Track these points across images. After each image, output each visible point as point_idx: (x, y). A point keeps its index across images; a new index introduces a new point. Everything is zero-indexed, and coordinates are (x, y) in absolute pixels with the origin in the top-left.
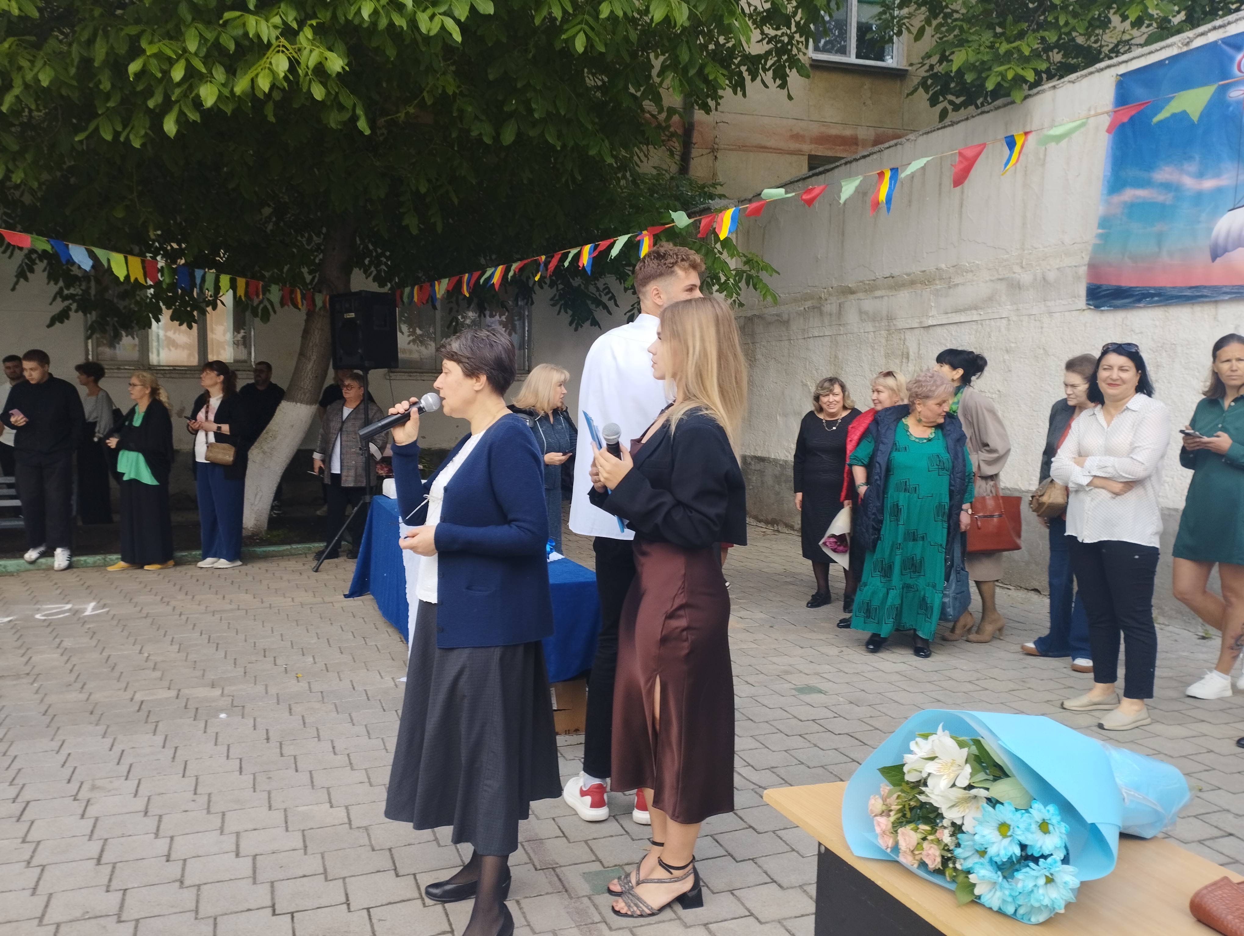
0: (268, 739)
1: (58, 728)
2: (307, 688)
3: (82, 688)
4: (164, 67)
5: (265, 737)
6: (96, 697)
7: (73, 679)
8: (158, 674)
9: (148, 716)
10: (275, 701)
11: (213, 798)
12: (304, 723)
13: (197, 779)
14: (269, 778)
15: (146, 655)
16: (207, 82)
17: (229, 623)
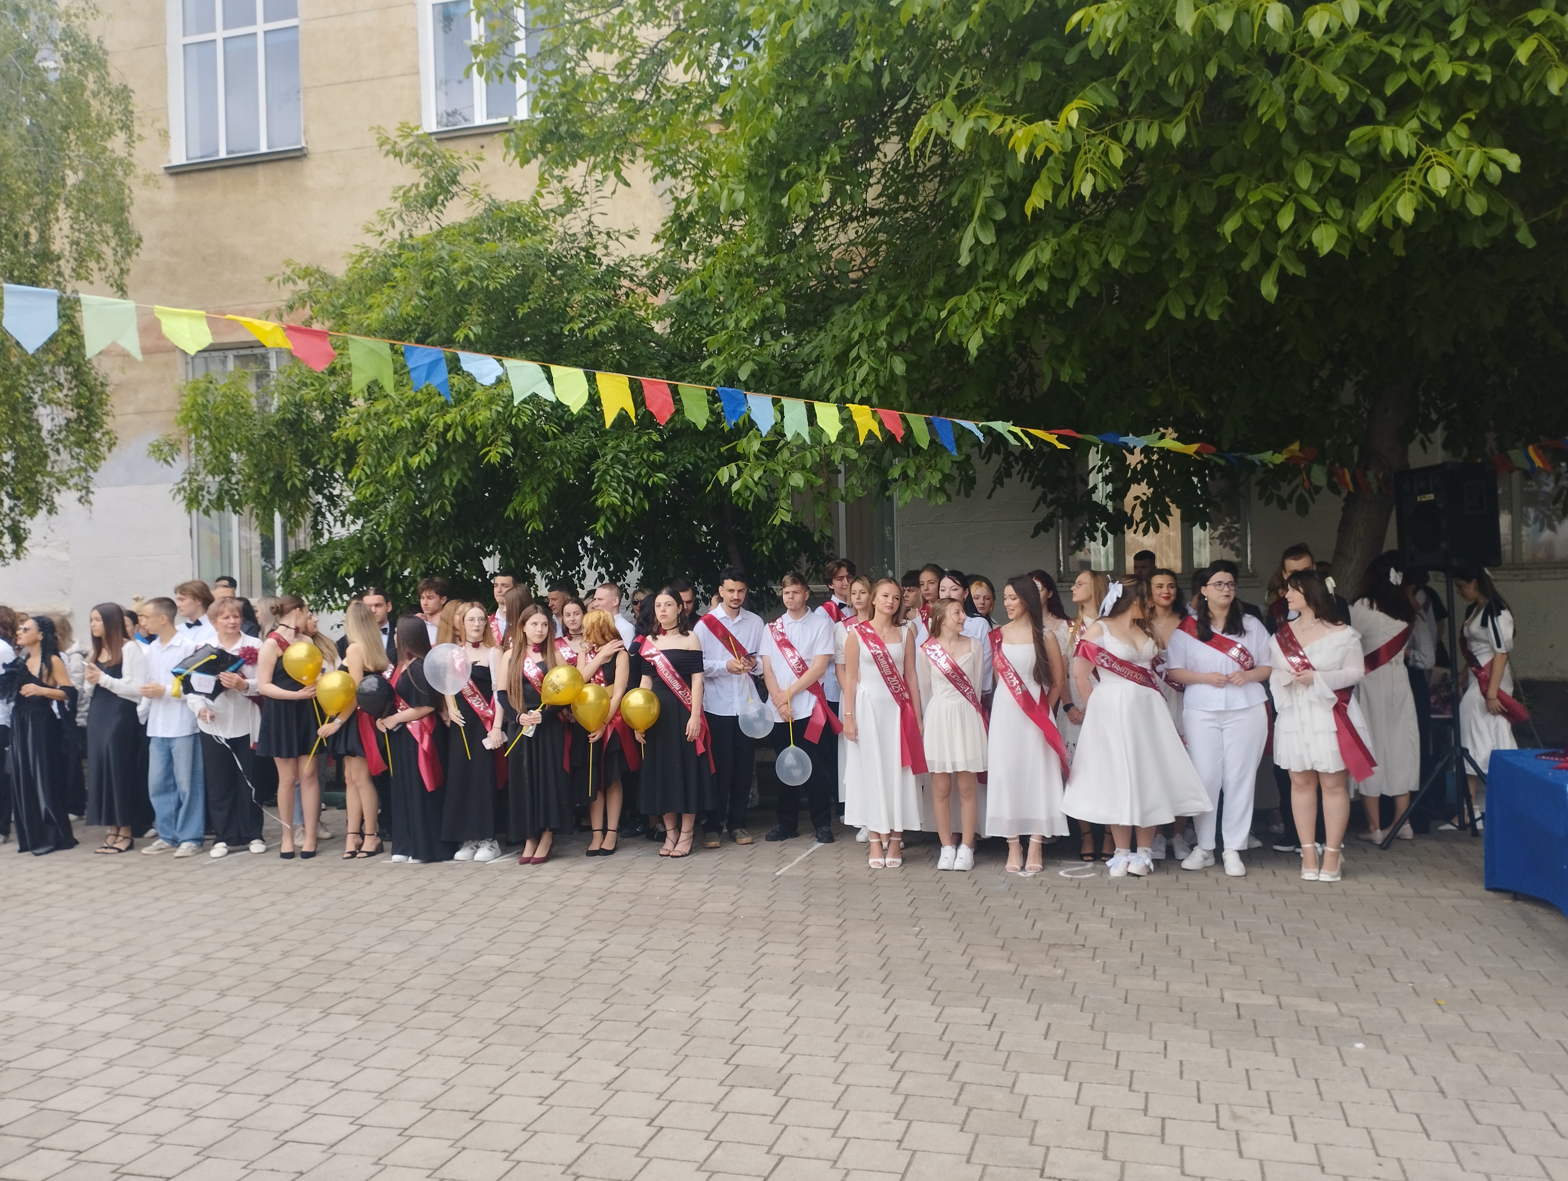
0: (1442, 1092)
1: (1151, 1024)
2: (1463, 1024)
3: (1154, 973)
4: (1266, 217)
5: (1436, 1088)
6: (1175, 988)
7: (1139, 960)
8: (1238, 970)
9: (1255, 1027)
10: (1423, 1035)
11: (1406, 1167)
12: (1486, 1077)
13: (1369, 1133)
14: (1476, 1154)
15: (1212, 940)
16: (1320, 223)
17: (1299, 911)
